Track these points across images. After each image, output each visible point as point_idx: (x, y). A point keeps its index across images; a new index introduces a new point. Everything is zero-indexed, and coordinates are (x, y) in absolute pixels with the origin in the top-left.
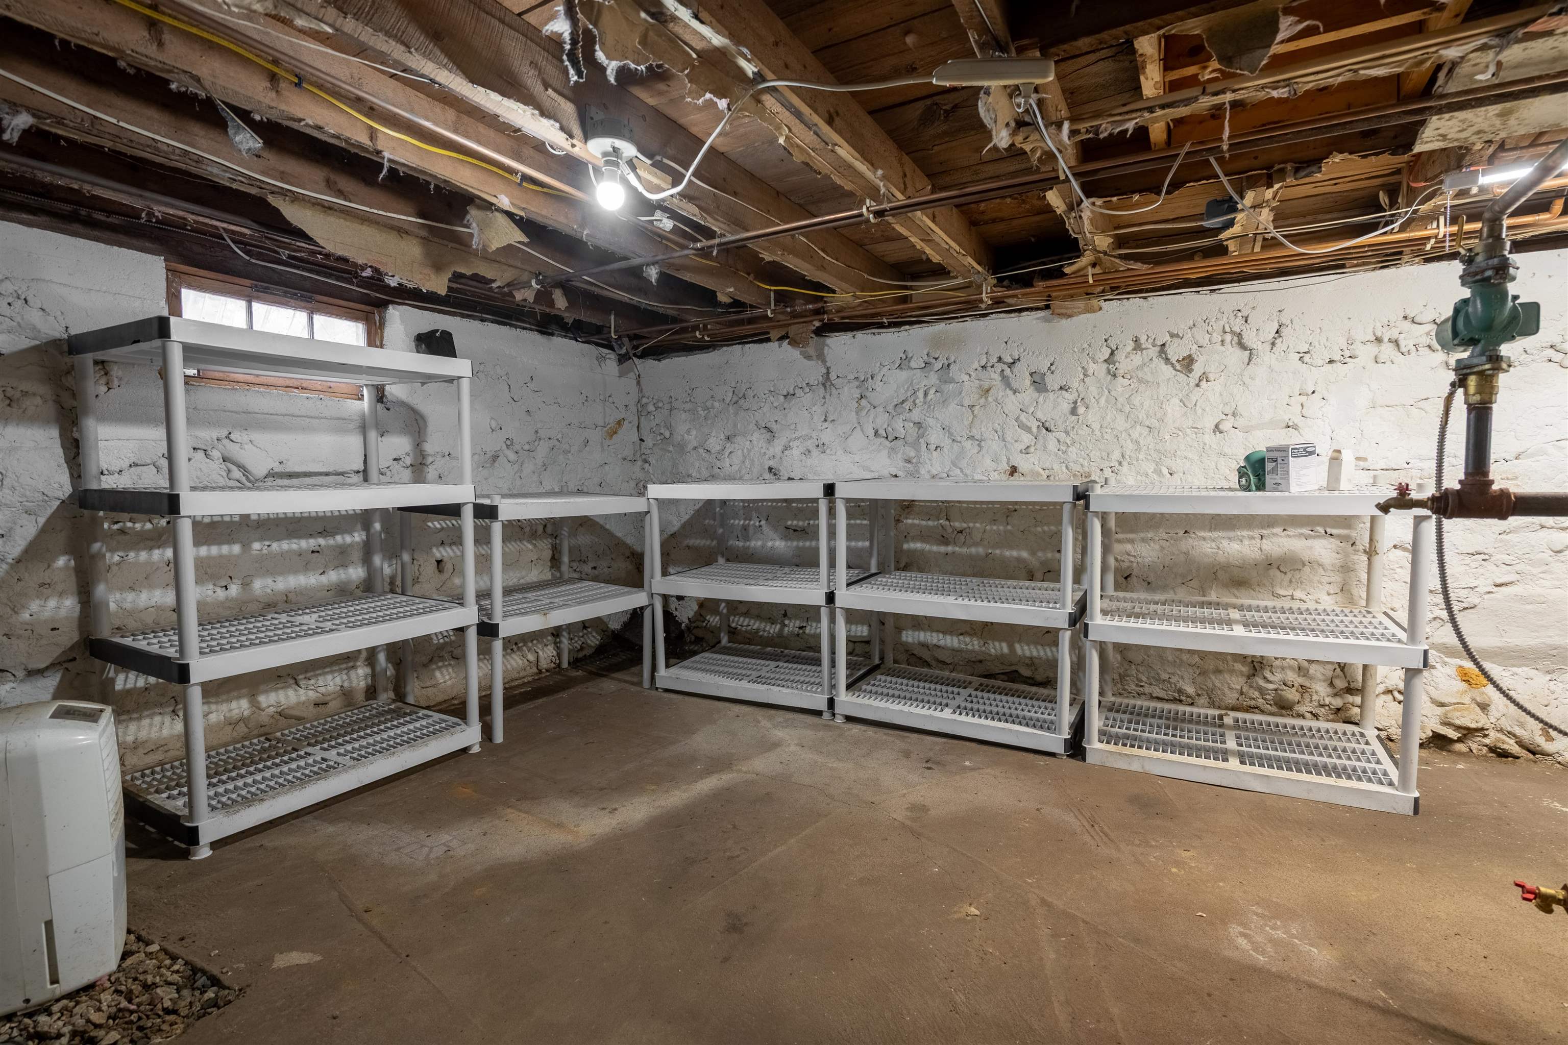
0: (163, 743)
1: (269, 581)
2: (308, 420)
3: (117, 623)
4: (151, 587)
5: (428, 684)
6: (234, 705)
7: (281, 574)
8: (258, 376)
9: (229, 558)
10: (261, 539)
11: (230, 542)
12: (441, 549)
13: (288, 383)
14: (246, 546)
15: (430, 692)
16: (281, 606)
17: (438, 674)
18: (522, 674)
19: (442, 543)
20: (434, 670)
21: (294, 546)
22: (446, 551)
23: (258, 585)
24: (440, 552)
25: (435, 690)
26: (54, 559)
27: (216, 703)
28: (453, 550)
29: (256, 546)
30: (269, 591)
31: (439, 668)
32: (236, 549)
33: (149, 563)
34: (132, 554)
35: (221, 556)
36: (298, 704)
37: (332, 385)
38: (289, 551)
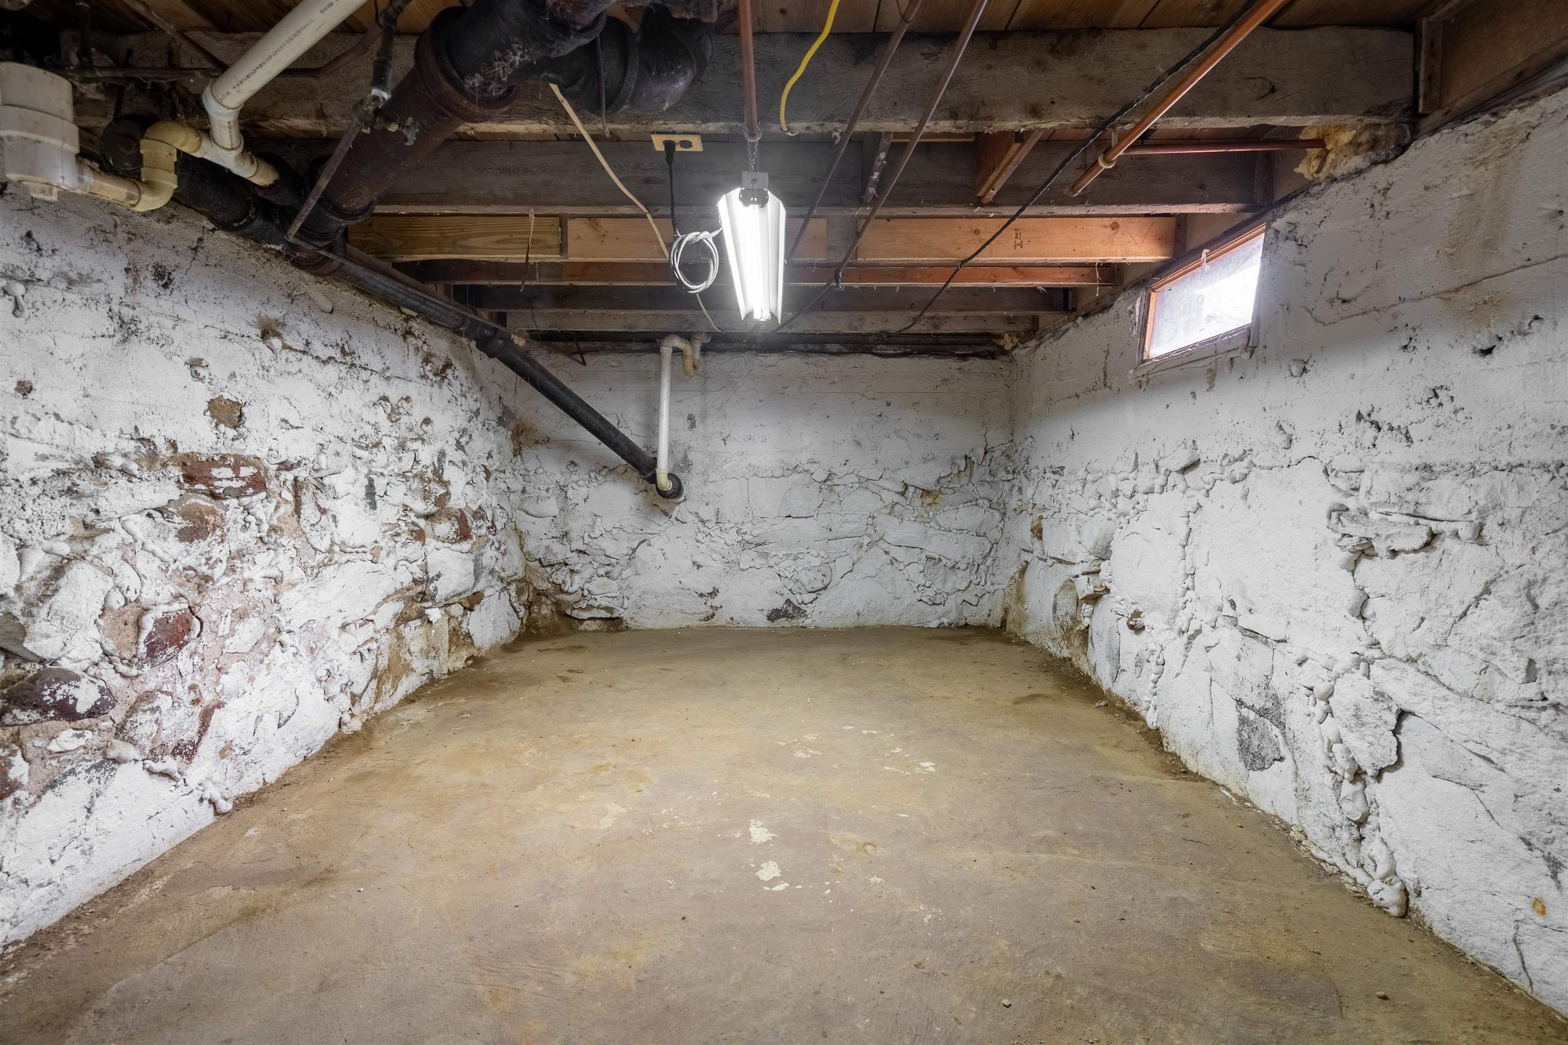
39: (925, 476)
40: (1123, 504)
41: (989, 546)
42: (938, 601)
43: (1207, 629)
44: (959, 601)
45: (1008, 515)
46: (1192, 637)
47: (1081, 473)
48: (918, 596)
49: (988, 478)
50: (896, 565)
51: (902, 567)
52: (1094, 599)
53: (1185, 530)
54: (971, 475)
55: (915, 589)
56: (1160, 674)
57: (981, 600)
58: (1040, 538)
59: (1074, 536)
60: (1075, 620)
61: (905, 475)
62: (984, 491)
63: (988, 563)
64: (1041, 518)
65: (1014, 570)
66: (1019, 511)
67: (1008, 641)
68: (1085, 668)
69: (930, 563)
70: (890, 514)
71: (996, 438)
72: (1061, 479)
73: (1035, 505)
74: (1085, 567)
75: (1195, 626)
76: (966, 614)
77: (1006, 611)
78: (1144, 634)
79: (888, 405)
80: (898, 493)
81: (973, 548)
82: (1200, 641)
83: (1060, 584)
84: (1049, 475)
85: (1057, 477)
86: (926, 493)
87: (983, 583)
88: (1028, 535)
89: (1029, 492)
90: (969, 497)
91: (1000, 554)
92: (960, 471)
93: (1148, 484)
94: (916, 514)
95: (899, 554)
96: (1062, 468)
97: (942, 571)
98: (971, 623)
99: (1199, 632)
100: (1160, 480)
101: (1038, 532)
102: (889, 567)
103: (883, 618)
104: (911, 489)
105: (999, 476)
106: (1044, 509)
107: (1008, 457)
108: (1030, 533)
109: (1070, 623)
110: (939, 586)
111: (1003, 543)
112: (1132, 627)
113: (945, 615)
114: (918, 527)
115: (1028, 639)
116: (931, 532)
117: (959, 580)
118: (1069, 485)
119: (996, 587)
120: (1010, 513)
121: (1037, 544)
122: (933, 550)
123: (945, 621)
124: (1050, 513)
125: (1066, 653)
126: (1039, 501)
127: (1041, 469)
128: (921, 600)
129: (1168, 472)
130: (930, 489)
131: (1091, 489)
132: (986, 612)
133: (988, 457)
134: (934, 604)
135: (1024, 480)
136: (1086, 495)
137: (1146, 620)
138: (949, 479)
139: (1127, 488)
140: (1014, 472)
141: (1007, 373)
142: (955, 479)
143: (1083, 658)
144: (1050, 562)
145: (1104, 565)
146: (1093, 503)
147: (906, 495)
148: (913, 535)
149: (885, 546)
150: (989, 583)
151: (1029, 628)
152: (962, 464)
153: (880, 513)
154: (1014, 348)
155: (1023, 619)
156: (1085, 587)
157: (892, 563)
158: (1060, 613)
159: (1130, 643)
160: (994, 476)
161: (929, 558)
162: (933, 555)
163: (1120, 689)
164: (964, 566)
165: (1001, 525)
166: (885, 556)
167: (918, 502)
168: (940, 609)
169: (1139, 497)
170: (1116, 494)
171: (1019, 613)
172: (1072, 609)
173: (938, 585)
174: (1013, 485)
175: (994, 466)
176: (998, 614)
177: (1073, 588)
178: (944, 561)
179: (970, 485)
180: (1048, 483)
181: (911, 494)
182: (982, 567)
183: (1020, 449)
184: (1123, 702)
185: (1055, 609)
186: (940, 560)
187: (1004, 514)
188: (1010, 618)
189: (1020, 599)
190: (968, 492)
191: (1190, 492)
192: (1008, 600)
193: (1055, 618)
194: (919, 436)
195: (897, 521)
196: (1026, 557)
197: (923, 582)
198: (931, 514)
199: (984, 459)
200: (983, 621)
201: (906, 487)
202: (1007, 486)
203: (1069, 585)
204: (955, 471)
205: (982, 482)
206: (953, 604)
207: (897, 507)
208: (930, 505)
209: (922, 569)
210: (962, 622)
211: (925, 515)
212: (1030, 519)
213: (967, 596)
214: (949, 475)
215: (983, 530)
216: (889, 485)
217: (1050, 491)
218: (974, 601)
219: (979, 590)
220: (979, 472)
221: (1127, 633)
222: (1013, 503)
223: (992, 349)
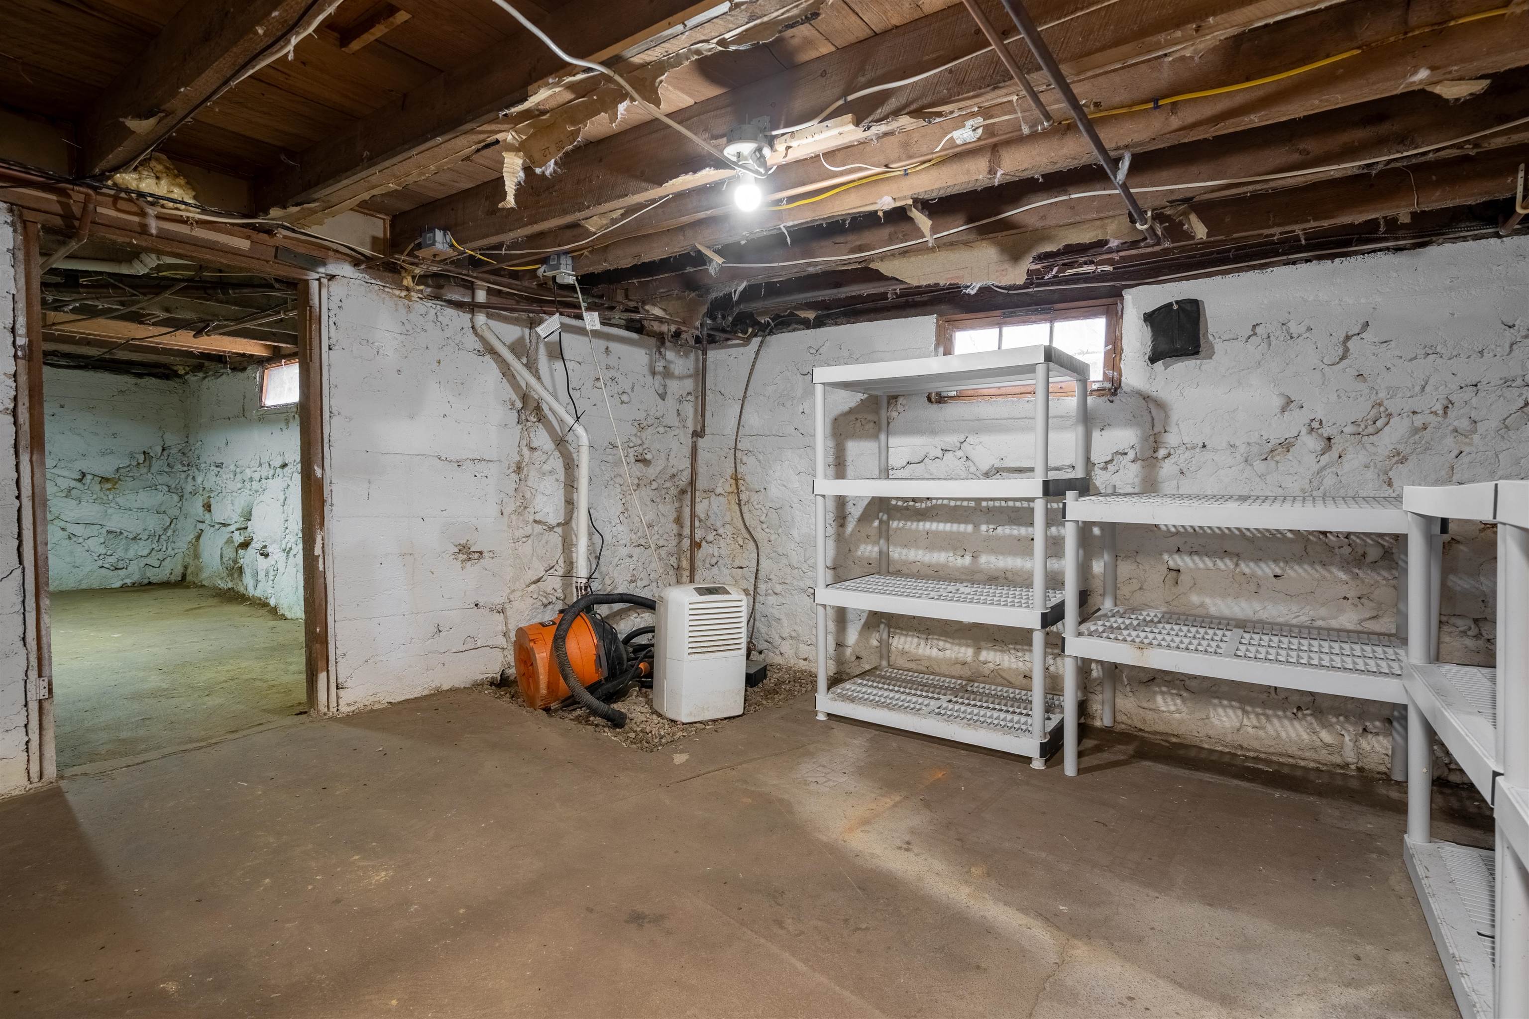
0: (918, 658)
1: (992, 558)
2: (1027, 421)
3: (898, 568)
4: (918, 548)
5: (1145, 705)
6: (963, 649)
7: (1002, 554)
8: (999, 388)
9: (964, 534)
10: (987, 523)
11: (966, 522)
12: (1176, 557)
13: (1023, 390)
14: (976, 526)
15: (1149, 715)
16: (1001, 580)
17: (1159, 699)
18: (1307, 754)
19: (1179, 550)
20: (1155, 693)
21: (1015, 532)
22: (1183, 560)
23: (983, 559)
24: (1174, 560)
25: (1156, 716)
26: (873, 521)
27: (952, 644)
28: (1194, 561)
29: (984, 528)
30: (992, 566)
31: (1163, 693)
32: (970, 528)
33: (917, 531)
34: (909, 523)
35: (959, 533)
36: (1010, 669)
37: (1063, 385)
38: (1010, 536)
39: (106, 466)
40: (255, 485)
41: (168, 521)
42: (120, 566)
43: (294, 546)
44: (142, 565)
45: (185, 497)
46: (289, 552)
47: (232, 467)
48: (100, 563)
49: (167, 469)
50: (74, 539)
51: (81, 540)
52: (245, 545)
53: (283, 497)
54: (150, 466)
55: (96, 558)
56: (275, 576)
57: (163, 563)
58: (210, 511)
59: (230, 507)
60: (235, 562)
61: (83, 465)
62: (164, 479)
63: (168, 534)
64: (209, 497)
65: (191, 537)
66: (194, 493)
67: (188, 587)
68: (242, 590)
69: (111, 536)
70: (66, 497)
71: (173, 440)
72: (221, 471)
73: (204, 488)
74: (238, 526)
75: (289, 546)
76: (148, 575)
77: (186, 568)
78: (269, 558)
79: (62, 407)
80: (75, 480)
81: (153, 523)
82: (292, 553)
83: (224, 540)
84: (213, 468)
85: (218, 469)
86: (104, 480)
87: (164, 549)
88: (200, 510)
89: (199, 480)
90: (149, 484)
91: (179, 526)
92: (139, 464)
93: (266, 474)
94: (95, 497)
95: (78, 530)
96: (222, 464)
97: (124, 541)
98: (154, 581)
99: (291, 549)
100: (272, 472)
101: (208, 507)
102: (67, 541)
103: (61, 584)
104: (89, 477)
105: (176, 468)
106: (211, 491)
107: (184, 454)
108: (202, 509)
109: (232, 564)
110: (122, 554)
111: (181, 518)
112: (262, 554)
113: (127, 577)
114: (97, 507)
115: (204, 583)
116: (110, 511)
117: (142, 548)
118: (226, 474)
119: (176, 551)
120: (186, 496)
121: (207, 515)
122: (112, 525)
123: (128, 581)
124: (216, 493)
125: (230, 585)
126: (207, 486)
127: (208, 463)
128: (102, 567)
129: (275, 469)
130: (109, 476)
131: (239, 477)
132: (168, 572)
133: (165, 453)
134: (116, 569)
135: (196, 471)
136: (236, 480)
137: (269, 550)
138: (128, 469)
139: (256, 476)
140: (188, 465)
141: (181, 391)
142: (135, 469)
143: (240, 583)
144: (217, 526)
145: (249, 523)
146: (239, 485)
147: (84, 481)
148: (93, 514)
149: (62, 524)
150: (170, 549)
151: (204, 575)
152: (141, 458)
153: (56, 496)
154: (187, 373)
155: (199, 569)
156: (238, 538)
157: (70, 538)
158: (224, 560)
159: (263, 564)
160: (172, 468)
161: (108, 532)
162: (114, 529)
163: (258, 593)
164: (146, 537)
165: (179, 505)
166: (62, 532)
167: (98, 487)
168: (122, 573)
169: (263, 481)
170: (251, 480)
171: (196, 566)
172: (233, 555)
173: (120, 553)
174: (188, 475)
175: (171, 460)
176: (179, 570)
177: (232, 542)
178: (125, 534)
179: (150, 475)
180: (213, 473)
181: (88, 481)
182: (163, 537)
183: (193, 449)
184: (260, 599)
185: (221, 557)
186: (121, 533)
187: (182, 496)
188: (189, 571)
189: (197, 556)
190: (147, 480)
191: (285, 478)
192: (187, 559)
193: (222, 563)
194: (96, 434)
195: (74, 502)
196: (200, 526)
197: (104, 552)
198: (111, 497)
199: (162, 454)
200: (166, 579)
201: (84, 475)
202: (183, 475)
203: (230, 541)
204: (135, 463)
205: (161, 472)
206: (136, 567)
207: (74, 492)
208: (109, 489)
209: (102, 541)
210: (146, 581)
211: (105, 498)
212: (201, 498)
213: (148, 561)
214: (128, 466)
215: (163, 508)
216: (65, 473)
217: (214, 479)
218: (157, 564)
219: (161, 556)
220: (157, 465)
221: (261, 559)
222: (189, 488)
223: (167, 372)
